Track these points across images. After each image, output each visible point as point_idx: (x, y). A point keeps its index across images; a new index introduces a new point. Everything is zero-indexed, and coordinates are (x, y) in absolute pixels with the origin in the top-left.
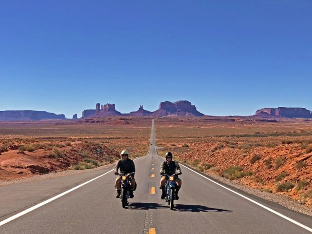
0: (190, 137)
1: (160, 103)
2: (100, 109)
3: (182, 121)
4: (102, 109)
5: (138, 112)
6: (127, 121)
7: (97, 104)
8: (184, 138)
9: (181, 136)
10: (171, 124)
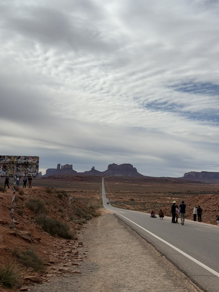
0: (134, 193)
4: (62, 168)
5: (90, 171)
6: (82, 178)
7: (58, 164)
10: (117, 182)
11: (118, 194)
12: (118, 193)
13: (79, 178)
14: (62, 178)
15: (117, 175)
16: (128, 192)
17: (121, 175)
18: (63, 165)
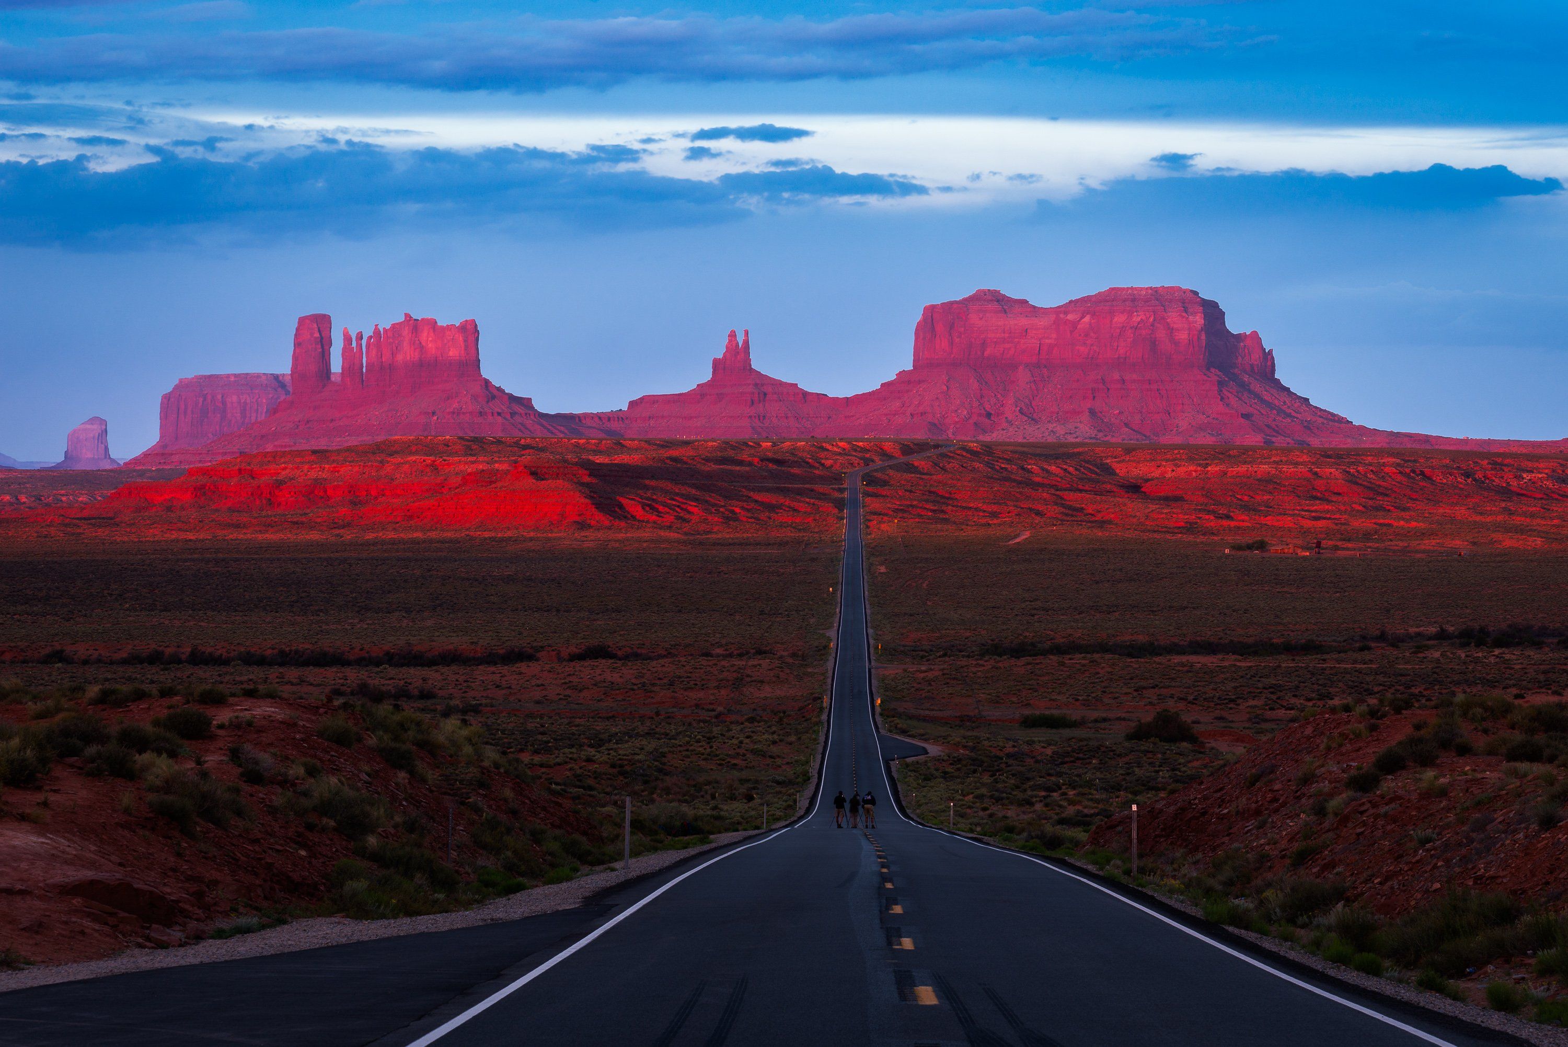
0: (1212, 649)
1: (918, 316)
2: (336, 365)
3: (1135, 489)
4: (349, 371)
7: (303, 322)
8: (1151, 649)
9: (1125, 637)
10: (1027, 519)
11: (1018, 667)
12: (1021, 651)
16: (1143, 638)
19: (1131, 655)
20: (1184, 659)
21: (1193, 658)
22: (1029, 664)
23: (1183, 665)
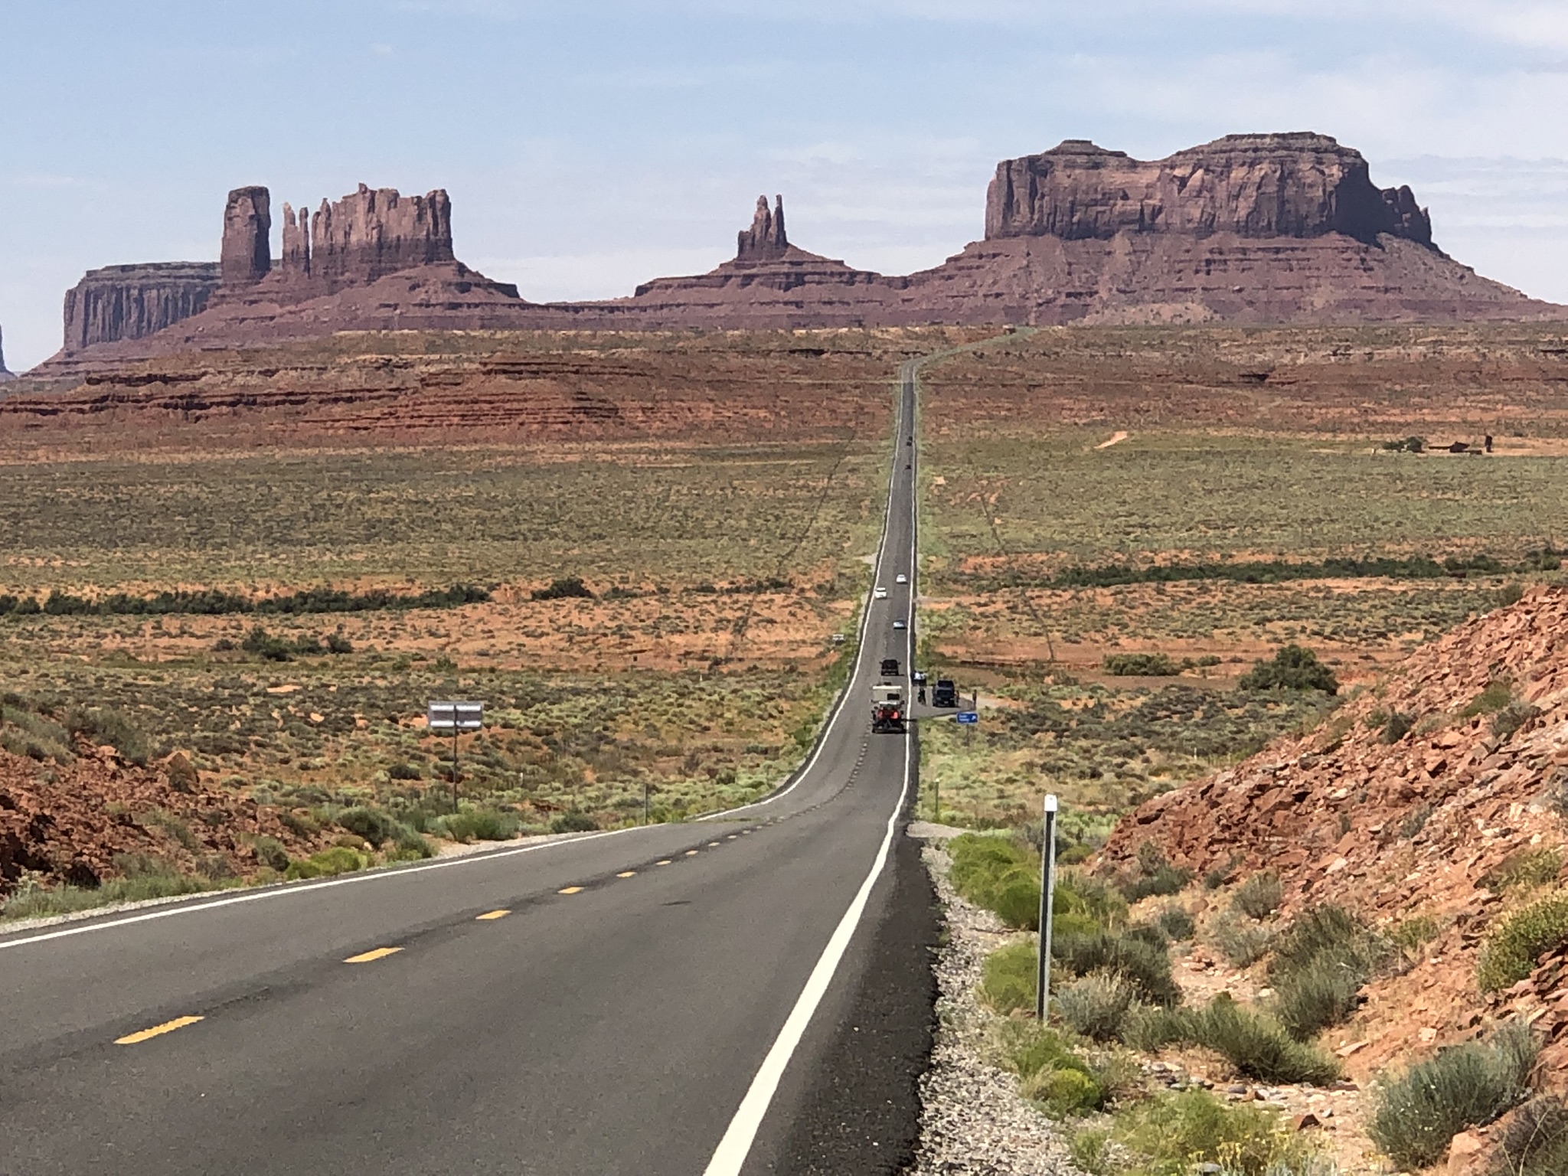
0: (1355, 569)
3: (1258, 378)
4: (292, 256)
5: (720, 278)
6: (589, 387)
7: (235, 197)
8: (1277, 572)
9: (1244, 558)
10: (1124, 417)
11: (1105, 597)
12: (1109, 577)
13: (543, 384)
14: (292, 399)
15: (1133, 314)
16: (1268, 558)
17: (1197, 311)
18: (314, 208)
19: (1251, 580)
20: (1320, 583)
21: (1330, 582)
22: (1120, 592)
23: (1317, 589)
